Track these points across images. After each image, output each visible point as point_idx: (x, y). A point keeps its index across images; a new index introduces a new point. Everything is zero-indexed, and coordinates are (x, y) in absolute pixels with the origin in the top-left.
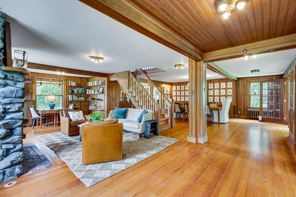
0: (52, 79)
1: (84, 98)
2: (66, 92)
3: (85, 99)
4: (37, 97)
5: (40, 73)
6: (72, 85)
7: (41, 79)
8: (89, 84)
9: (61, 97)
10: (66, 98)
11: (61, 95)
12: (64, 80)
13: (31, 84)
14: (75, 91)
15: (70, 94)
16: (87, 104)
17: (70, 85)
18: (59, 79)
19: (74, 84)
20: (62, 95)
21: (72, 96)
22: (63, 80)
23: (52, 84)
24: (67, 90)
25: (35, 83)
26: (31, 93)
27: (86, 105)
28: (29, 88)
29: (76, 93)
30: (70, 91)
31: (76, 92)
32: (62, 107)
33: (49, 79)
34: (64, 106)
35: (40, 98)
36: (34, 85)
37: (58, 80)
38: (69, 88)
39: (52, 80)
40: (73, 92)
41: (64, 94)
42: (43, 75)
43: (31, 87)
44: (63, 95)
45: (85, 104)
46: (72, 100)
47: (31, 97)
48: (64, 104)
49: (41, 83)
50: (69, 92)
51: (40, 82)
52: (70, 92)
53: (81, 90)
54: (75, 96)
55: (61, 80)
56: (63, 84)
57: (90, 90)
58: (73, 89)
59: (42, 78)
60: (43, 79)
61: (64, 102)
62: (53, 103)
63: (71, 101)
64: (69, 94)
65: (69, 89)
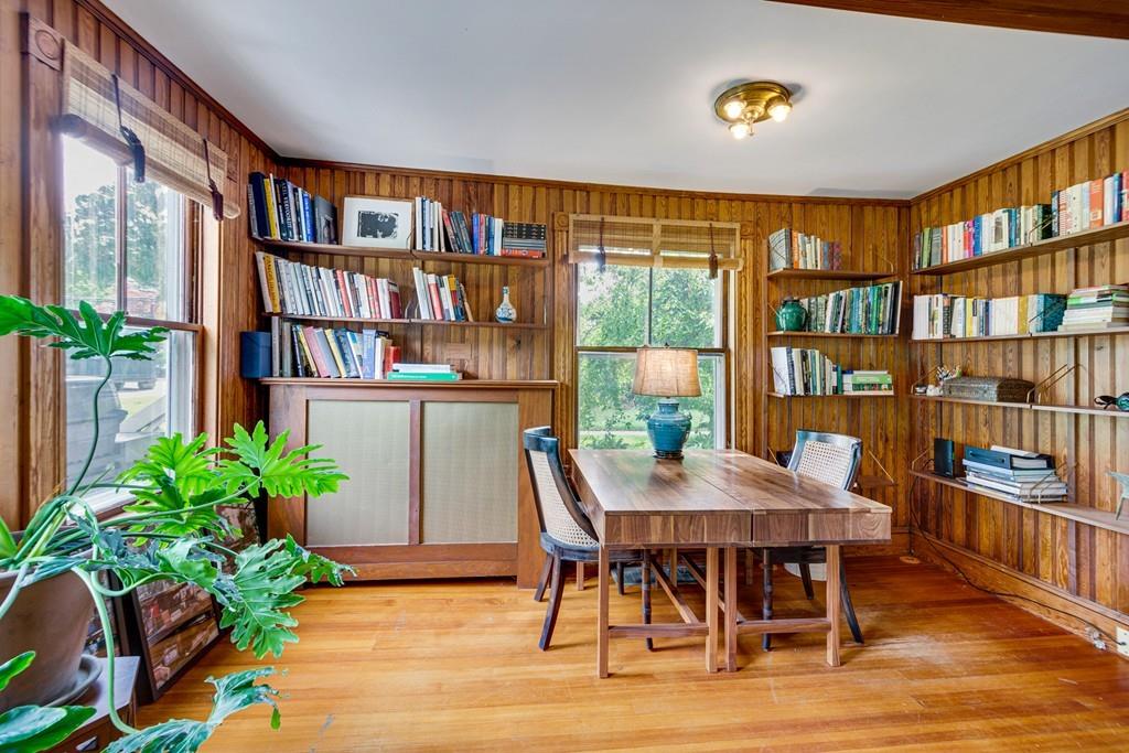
0: (666, 222)
1: (890, 380)
2: (750, 327)
3: (895, 385)
4: (583, 363)
5: (594, 187)
6: (801, 266)
7: (602, 226)
8: (943, 245)
9: (718, 363)
10: (750, 376)
11: (717, 344)
12: (737, 226)
13: (548, 270)
14: (826, 310)
15: (787, 341)
16: (904, 424)
17: (781, 265)
18: (706, 224)
19: (811, 254)
20: (725, 350)
21: (804, 358)
22: (732, 232)
23: (667, 260)
24: (756, 309)
25: (565, 258)
26: (547, 333)
27: (891, 436)
28: (537, 298)
29: (827, 330)
30: (784, 317)
31: (826, 322)
32: (728, 439)
33: (648, 229)
34: (740, 434)
35: (597, 366)
36: (562, 272)
37: (698, 231)
38: (778, 294)
39: (665, 230)
40: (803, 322)
41: (739, 342)
42: (614, 202)
43: (549, 293)
44: (732, 345)
45: (884, 428)
46: (800, 391)
47: (547, 357)
48: (740, 419)
49: (602, 257)
50: (775, 325)
51: (596, 250)
52: (783, 324)
53: (865, 307)
54: (824, 354)
55: (720, 231)
56: (736, 263)
57: (959, 303)
58: (805, 302)
59: (609, 219)
60: (614, 227)
61: (740, 401)
62: (678, 417)
63: (793, 397)
64: (770, 338)
65: (773, 298)
